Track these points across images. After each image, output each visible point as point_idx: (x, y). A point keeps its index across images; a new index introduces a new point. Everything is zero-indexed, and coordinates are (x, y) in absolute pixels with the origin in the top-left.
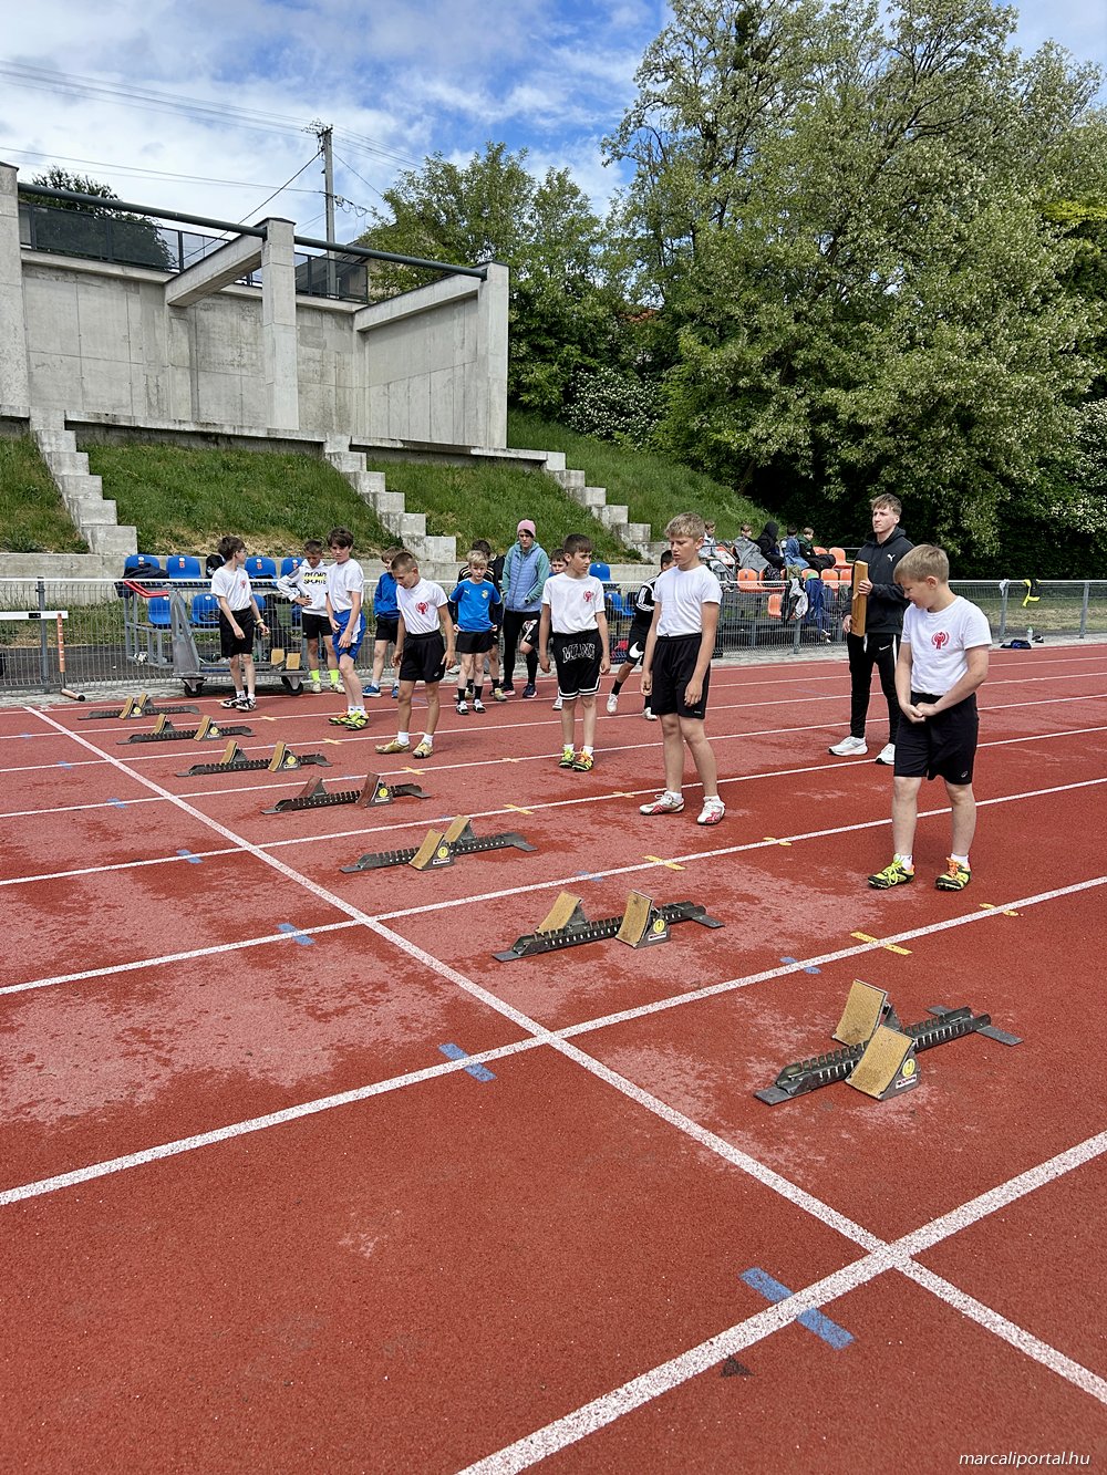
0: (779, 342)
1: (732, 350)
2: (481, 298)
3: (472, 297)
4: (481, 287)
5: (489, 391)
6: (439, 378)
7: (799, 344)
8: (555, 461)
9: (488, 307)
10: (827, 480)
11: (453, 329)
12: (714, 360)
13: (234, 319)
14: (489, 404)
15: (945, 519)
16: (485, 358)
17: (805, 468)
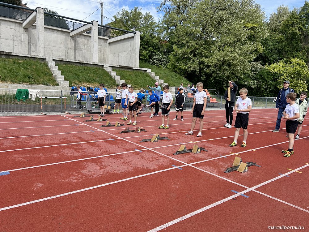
0: (193, 48)
1: (184, 50)
2: (134, 38)
3: (133, 37)
4: (135, 36)
5: (136, 56)
6: (125, 53)
7: (197, 49)
8: (149, 70)
9: (136, 40)
10: (202, 76)
11: (128, 44)
12: (180, 51)
13: (83, 40)
14: (136, 59)
15: (225, 84)
16: (135, 49)
17: (198, 73)
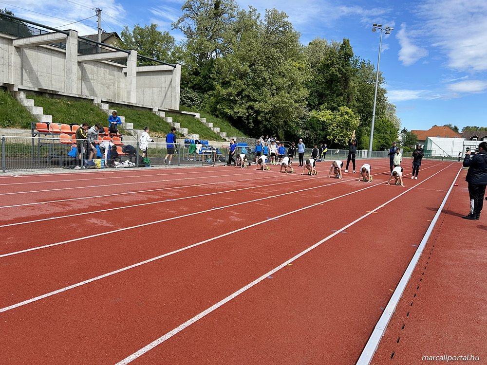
0: (240, 89)
2: (174, 72)
3: (171, 71)
5: (176, 96)
6: (156, 90)
7: (243, 90)
8: (198, 115)
10: (250, 123)
12: (224, 92)
14: (176, 99)
15: (274, 134)
